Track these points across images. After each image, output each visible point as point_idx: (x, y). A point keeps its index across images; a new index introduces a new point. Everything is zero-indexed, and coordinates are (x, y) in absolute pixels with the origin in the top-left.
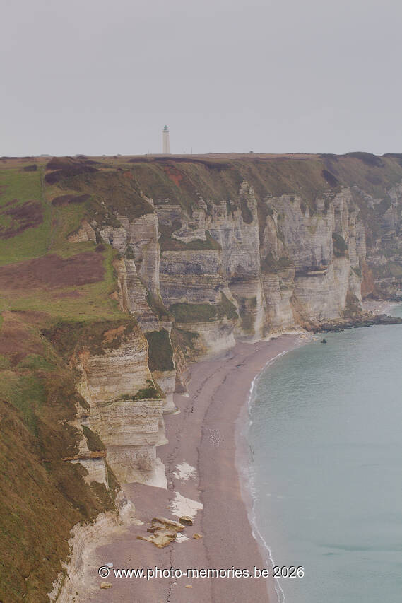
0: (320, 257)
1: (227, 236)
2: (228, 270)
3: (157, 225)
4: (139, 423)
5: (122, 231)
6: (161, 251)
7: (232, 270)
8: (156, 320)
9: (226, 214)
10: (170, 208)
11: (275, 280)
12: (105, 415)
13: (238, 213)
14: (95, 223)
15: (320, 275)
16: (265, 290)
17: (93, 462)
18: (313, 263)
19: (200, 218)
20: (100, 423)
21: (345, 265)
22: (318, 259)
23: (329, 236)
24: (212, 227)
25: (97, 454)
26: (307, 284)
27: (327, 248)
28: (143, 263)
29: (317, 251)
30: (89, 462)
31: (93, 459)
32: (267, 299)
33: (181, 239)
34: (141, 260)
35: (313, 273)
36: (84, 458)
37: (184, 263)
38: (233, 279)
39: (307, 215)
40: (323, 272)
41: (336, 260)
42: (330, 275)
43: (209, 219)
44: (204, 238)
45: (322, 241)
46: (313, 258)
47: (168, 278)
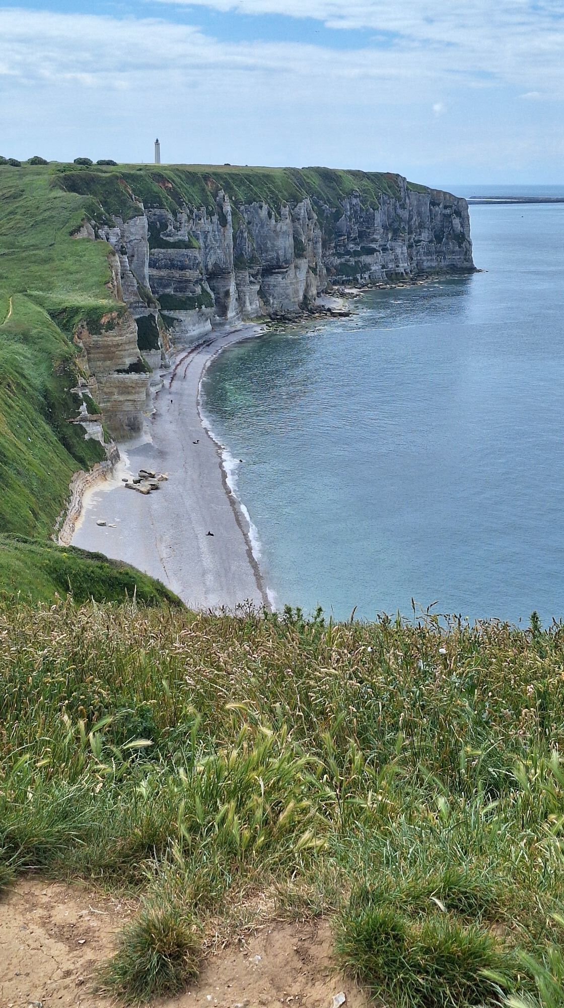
0: (283, 258)
1: (206, 237)
2: (206, 266)
3: (147, 226)
4: (129, 393)
5: (117, 230)
6: (150, 249)
7: (210, 267)
8: (146, 307)
9: (205, 218)
10: (157, 211)
11: (246, 274)
12: (102, 385)
13: (215, 218)
14: (93, 222)
15: (283, 273)
16: (237, 284)
17: (91, 424)
18: (277, 263)
19: (183, 221)
20: (98, 392)
21: (304, 263)
22: (281, 259)
23: (290, 241)
24: (194, 229)
25: (95, 417)
26: (272, 280)
27: (290, 250)
28: (135, 258)
29: (281, 253)
30: (88, 423)
31: (92, 421)
32: (239, 292)
33: (168, 238)
34: (133, 256)
35: (277, 270)
36: (84, 420)
37: (169, 259)
38: (210, 274)
39: (273, 221)
40: (285, 270)
41: (297, 260)
42: (291, 272)
43: (191, 221)
44: (186, 239)
45: (285, 244)
46: (278, 258)
47: (155, 272)
